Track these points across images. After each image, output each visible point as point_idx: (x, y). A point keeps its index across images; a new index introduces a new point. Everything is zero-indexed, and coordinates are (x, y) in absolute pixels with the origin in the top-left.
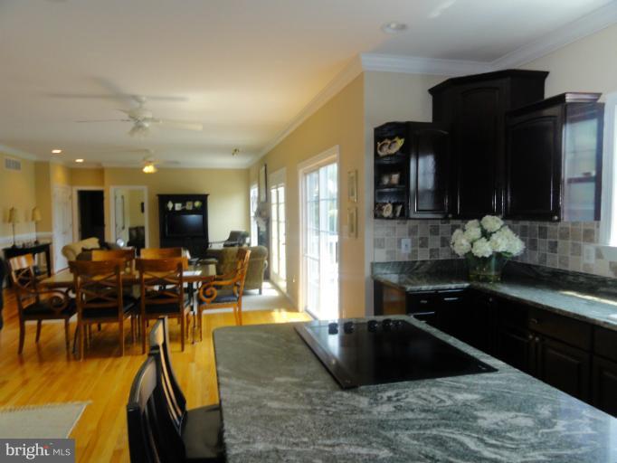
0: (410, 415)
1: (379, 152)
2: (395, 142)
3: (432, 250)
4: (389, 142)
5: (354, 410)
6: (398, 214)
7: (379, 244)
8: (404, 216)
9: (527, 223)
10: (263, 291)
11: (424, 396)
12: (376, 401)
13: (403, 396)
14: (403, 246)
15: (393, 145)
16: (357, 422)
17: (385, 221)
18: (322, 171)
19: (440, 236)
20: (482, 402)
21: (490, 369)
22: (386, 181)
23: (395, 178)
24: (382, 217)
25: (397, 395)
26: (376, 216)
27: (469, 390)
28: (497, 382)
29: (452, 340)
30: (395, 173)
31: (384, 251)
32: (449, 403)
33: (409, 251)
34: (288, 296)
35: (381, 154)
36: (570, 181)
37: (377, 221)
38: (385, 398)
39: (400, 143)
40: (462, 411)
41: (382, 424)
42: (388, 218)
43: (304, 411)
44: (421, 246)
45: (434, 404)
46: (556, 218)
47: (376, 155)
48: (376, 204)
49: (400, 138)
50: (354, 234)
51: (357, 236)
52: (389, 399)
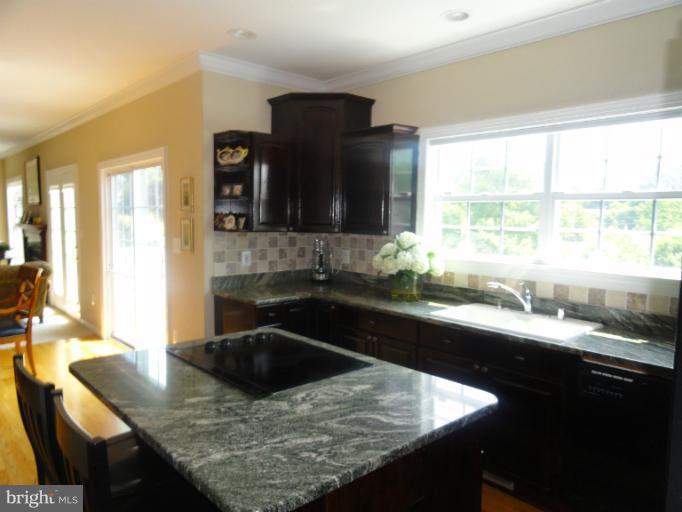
0: (327, 408)
1: (219, 160)
2: (238, 152)
3: (271, 263)
4: (231, 151)
5: (280, 413)
6: (241, 226)
7: (219, 257)
8: (248, 227)
9: (356, 236)
10: (44, 319)
11: (330, 392)
12: (293, 403)
13: (313, 394)
14: (243, 259)
15: (236, 154)
16: (288, 421)
17: (226, 233)
18: (137, 173)
19: (278, 248)
20: (374, 389)
21: (367, 365)
22: (227, 191)
23: (238, 189)
24: (224, 229)
25: (308, 395)
26: (216, 228)
27: (360, 381)
28: (377, 373)
29: (325, 345)
30: (238, 183)
31: (224, 264)
32: (351, 394)
33: (249, 263)
34: (83, 321)
35: (221, 162)
36: (396, 199)
37: (218, 232)
38: (300, 400)
39: (244, 153)
40: (364, 398)
41: (310, 419)
42: (231, 231)
43: (237, 422)
44: (261, 259)
45: (341, 397)
46: (385, 232)
47: (216, 163)
48: (216, 215)
49: (244, 147)
50: (188, 247)
51: (193, 249)
52: (304, 399)
